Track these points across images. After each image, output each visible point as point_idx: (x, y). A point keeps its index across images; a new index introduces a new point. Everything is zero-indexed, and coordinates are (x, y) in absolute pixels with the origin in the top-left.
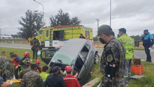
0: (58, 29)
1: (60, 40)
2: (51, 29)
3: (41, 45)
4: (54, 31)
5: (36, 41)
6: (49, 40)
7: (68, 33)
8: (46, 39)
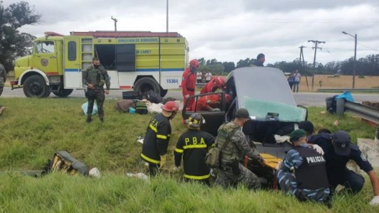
0: (110, 41)
1: (119, 71)
2: (83, 39)
3: (48, 84)
4: (96, 46)
5: (100, 72)
6: (80, 70)
7: (147, 51)
8: (66, 68)
